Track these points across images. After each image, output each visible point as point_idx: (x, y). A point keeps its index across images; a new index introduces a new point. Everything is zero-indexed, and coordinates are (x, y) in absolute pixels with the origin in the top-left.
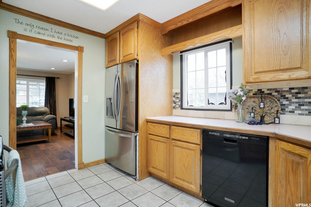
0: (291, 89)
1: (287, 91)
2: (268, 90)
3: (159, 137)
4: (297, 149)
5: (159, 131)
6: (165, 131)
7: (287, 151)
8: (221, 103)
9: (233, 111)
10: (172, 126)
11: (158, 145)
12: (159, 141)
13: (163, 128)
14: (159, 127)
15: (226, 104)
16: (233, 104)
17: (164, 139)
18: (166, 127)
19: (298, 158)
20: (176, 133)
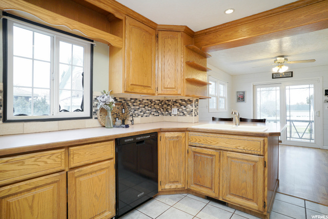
0: (131, 99)
1: (129, 100)
2: (120, 98)
3: (38, 179)
4: (176, 134)
5: (39, 165)
6: (55, 161)
7: (168, 137)
8: (77, 110)
9: (94, 118)
10: (71, 148)
11: (34, 196)
12: (35, 188)
13: (50, 157)
14: (38, 159)
15: (83, 111)
16: (94, 110)
17: (52, 177)
18: (58, 153)
19: (176, 139)
20: (80, 156)
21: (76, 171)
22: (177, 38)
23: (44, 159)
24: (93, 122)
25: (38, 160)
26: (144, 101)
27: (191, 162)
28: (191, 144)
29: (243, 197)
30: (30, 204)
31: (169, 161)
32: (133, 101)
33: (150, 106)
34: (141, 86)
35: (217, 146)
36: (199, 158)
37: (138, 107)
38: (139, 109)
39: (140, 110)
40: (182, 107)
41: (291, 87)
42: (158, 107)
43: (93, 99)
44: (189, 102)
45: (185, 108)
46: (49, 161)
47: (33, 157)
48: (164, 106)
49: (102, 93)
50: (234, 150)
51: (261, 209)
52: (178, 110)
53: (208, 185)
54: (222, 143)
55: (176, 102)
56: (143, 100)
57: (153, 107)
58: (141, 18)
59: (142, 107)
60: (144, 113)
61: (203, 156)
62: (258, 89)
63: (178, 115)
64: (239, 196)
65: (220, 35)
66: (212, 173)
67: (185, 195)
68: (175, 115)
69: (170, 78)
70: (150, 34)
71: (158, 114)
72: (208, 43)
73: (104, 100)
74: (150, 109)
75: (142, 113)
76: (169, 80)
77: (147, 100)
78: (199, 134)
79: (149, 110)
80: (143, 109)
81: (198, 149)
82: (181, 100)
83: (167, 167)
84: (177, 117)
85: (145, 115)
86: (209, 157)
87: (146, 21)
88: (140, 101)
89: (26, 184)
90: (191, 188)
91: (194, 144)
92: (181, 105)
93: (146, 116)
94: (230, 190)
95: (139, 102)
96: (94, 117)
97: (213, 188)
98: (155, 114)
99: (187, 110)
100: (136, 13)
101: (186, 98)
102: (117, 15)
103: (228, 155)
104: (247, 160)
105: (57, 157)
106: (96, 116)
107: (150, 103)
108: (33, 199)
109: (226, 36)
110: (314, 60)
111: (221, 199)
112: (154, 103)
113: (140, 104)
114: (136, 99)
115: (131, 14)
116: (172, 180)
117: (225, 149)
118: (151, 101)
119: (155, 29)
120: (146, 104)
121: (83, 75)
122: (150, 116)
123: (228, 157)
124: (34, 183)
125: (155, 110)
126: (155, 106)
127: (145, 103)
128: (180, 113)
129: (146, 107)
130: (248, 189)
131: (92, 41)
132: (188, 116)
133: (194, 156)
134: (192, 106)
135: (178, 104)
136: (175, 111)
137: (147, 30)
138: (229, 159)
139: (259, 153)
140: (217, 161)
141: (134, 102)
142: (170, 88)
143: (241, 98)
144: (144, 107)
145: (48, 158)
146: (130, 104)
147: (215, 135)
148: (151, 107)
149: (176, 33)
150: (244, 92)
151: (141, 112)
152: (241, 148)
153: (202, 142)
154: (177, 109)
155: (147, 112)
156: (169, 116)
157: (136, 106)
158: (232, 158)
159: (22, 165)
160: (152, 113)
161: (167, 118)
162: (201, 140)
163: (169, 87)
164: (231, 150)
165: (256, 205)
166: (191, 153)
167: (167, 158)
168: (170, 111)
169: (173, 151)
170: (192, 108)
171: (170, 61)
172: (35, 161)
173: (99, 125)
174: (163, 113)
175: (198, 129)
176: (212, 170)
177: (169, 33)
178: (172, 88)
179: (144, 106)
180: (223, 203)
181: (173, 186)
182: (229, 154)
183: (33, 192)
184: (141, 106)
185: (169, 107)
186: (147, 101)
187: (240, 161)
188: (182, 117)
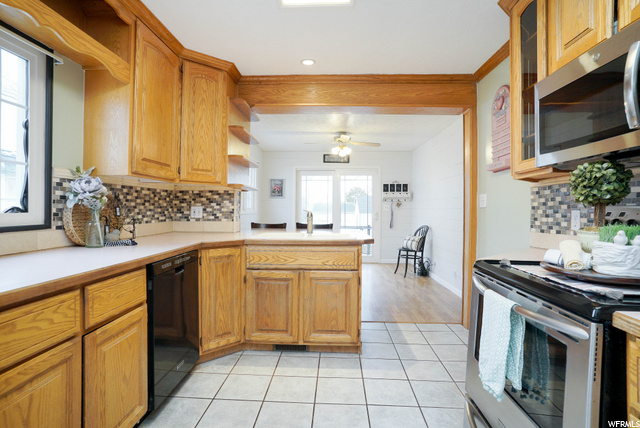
0: (123, 187)
1: (120, 190)
3: (38, 359)
4: (227, 252)
5: (40, 329)
6: (66, 316)
7: (214, 258)
8: (14, 210)
9: (54, 227)
10: (89, 288)
11: (31, 398)
12: (31, 381)
13: (58, 308)
14: (38, 315)
15: (26, 210)
16: (54, 210)
17: (62, 351)
18: (70, 299)
19: (225, 260)
20: (103, 302)
21: (98, 332)
22: (217, 81)
23: (48, 314)
24: (53, 235)
25: (38, 318)
26: (144, 192)
27: (251, 295)
28: (252, 266)
29: (332, 332)
30: (25, 417)
31: (216, 299)
32: (125, 190)
33: (152, 201)
34: (157, 163)
35: (294, 265)
36: (266, 287)
37: (133, 204)
38: (135, 207)
39: (137, 210)
40: (213, 204)
41: (348, 177)
42: (165, 205)
43: (54, 185)
44: (226, 197)
45: (218, 207)
46: (57, 318)
47: (31, 312)
48: (174, 202)
49: (72, 172)
50: (320, 267)
51: (355, 341)
52: (204, 210)
53: (282, 326)
54: (303, 259)
55: (199, 195)
56: (142, 189)
57: (156, 204)
58: (161, 30)
59: (140, 204)
60: (143, 216)
61: (272, 282)
62: (303, 178)
63: (205, 220)
64: (327, 332)
65: (284, 91)
66: (287, 307)
67: (240, 353)
68: (198, 220)
69: (202, 152)
70: (171, 63)
71: (164, 218)
72: (263, 99)
73: (92, 188)
74: (152, 207)
75: (140, 217)
76: (201, 155)
77: (149, 189)
78: (266, 248)
79: (150, 210)
80: (142, 207)
81: (264, 274)
82: (210, 191)
83: (212, 310)
84: (201, 222)
85: (145, 219)
86: (282, 283)
87: (167, 37)
88: (137, 191)
89: (19, 373)
90: (253, 339)
91: (255, 266)
92: (210, 201)
93: (147, 222)
94: (314, 327)
95: (135, 194)
96: (55, 223)
97: (290, 329)
98: (161, 218)
99: (223, 210)
100: (156, 18)
101: (221, 190)
102: (123, 15)
103: (312, 276)
104: (338, 279)
105: (69, 308)
106: (60, 224)
107: (152, 196)
108: (30, 404)
109: (293, 94)
110: (379, 145)
111: (301, 343)
112: (158, 196)
113: (137, 198)
114: (131, 188)
115: (145, 19)
116: (220, 333)
117: (308, 267)
118: (154, 192)
119: (177, 54)
120: (147, 198)
121: (26, 126)
122: (153, 221)
123: (311, 279)
124: (31, 368)
125: (159, 210)
126: (161, 202)
127: (145, 195)
128: (208, 215)
129: (147, 204)
130: (339, 318)
131: (52, 51)
132: (224, 220)
133: (257, 285)
134: (232, 203)
135: (204, 199)
136: (197, 211)
137: (168, 55)
138: (314, 282)
139: (352, 268)
140: (296, 287)
141: (127, 194)
142: (203, 170)
143: (278, 191)
144: (144, 204)
145: (55, 312)
146: (121, 197)
147: (292, 248)
148: (153, 204)
149: (217, 71)
150: (282, 181)
151: (138, 214)
152: (330, 263)
153: (271, 260)
154: (201, 208)
155: (149, 213)
156: (184, 222)
157: (131, 201)
158: (317, 279)
159: (11, 332)
160: (156, 216)
161: (182, 225)
162: (270, 257)
163: (201, 168)
164: (316, 267)
165: (349, 337)
166: (250, 281)
167: (212, 294)
168: (188, 213)
169: (222, 281)
170: (232, 207)
171: (203, 121)
172: (34, 320)
173: (66, 243)
174: (172, 215)
175: (264, 241)
176: (287, 302)
177: (203, 68)
178: (205, 170)
179: (143, 201)
180: (302, 349)
181: (223, 342)
182: (313, 274)
183: (28, 389)
184: (138, 201)
185: (184, 205)
186: (148, 192)
187: (328, 282)
188: (211, 222)
